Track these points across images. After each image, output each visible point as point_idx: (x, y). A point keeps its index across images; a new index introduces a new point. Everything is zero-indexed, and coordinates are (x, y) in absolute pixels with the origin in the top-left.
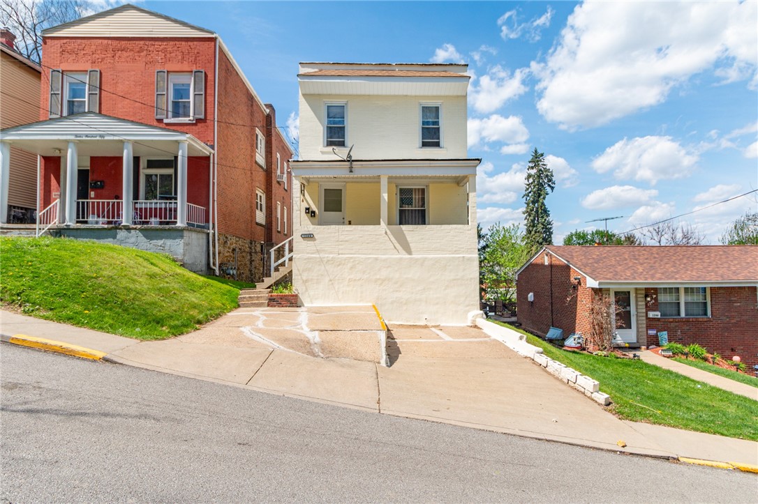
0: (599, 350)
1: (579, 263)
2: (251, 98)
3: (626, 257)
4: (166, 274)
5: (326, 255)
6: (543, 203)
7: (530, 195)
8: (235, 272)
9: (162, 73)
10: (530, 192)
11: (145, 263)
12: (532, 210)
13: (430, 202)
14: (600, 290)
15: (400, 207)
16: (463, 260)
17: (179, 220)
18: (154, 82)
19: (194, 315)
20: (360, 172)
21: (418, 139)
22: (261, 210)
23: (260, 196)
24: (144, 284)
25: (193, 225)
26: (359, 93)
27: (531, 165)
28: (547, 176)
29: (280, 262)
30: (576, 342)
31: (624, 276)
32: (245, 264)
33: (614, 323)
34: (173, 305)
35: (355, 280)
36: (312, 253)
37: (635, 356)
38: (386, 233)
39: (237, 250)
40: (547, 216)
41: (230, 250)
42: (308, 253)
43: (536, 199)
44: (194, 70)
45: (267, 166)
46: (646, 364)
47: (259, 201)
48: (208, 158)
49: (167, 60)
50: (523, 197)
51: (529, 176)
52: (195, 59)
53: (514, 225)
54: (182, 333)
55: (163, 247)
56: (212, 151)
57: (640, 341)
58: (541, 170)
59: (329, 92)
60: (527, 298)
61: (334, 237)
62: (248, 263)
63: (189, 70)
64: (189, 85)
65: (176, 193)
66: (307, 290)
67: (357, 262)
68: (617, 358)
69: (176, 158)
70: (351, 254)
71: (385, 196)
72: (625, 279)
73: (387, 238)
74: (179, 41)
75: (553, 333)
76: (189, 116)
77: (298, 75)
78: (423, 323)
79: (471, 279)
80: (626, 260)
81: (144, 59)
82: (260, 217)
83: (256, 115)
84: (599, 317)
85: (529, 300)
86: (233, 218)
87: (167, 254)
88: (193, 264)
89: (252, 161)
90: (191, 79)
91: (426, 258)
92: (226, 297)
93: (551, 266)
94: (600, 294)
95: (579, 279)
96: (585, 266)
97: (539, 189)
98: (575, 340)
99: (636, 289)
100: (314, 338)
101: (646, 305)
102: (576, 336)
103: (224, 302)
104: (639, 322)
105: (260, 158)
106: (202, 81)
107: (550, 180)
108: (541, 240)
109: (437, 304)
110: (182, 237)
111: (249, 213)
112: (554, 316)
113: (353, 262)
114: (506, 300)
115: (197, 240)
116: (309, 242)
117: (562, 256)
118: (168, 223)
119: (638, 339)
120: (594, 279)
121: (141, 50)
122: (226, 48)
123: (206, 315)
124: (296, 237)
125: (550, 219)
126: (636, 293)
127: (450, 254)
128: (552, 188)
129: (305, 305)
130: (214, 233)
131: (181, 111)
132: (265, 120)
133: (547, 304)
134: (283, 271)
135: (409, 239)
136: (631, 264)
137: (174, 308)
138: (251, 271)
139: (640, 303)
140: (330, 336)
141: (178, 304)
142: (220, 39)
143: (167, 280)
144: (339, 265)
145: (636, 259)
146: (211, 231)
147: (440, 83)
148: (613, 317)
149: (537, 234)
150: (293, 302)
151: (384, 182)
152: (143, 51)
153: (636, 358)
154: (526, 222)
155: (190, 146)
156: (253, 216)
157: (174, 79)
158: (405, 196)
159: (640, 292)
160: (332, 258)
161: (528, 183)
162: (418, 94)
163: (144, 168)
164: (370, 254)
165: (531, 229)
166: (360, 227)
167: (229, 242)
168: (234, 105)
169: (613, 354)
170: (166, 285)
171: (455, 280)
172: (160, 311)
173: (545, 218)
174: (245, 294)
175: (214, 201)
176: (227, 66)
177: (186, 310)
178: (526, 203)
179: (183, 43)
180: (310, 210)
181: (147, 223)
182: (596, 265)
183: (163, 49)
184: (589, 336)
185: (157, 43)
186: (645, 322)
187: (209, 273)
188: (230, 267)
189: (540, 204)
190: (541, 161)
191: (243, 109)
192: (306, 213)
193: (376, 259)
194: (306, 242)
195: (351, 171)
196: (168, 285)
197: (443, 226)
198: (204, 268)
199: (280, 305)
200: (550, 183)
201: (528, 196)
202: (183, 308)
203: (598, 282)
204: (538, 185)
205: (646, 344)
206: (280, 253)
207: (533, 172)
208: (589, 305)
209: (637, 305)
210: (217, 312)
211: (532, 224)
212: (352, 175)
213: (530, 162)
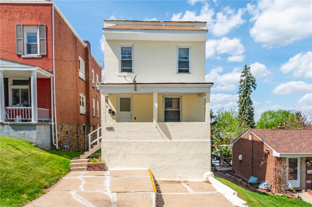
0: (278, 192)
1: (269, 141)
2: (75, 39)
3: (296, 137)
4: (26, 155)
5: (121, 140)
6: (249, 97)
7: (242, 92)
8: (68, 146)
9: (19, 26)
10: (242, 90)
11: (13, 150)
12: (242, 101)
13: (183, 106)
14: (281, 158)
15: (165, 109)
16: (202, 143)
17: (33, 119)
18: (15, 31)
19: (43, 183)
20: (141, 90)
21: (176, 68)
22: (83, 105)
23: (83, 98)
24: (12, 165)
25: (41, 121)
26: (140, 39)
27: (243, 74)
28: (252, 81)
29: (94, 141)
30: (265, 187)
31: (295, 150)
32: (74, 139)
33: (287, 177)
34: (30, 178)
35: (138, 154)
36: (113, 139)
37: (298, 197)
38: (156, 127)
39: (69, 132)
40: (251, 104)
41: (65, 133)
42: (111, 139)
43: (245, 94)
44: (39, 24)
45: (86, 78)
46: (305, 202)
47: (81, 100)
48: (49, 79)
49: (22, 18)
50: (238, 93)
51: (242, 81)
52: (40, 17)
53: (231, 109)
54: (35, 198)
55: (24, 135)
56: (52, 75)
57: (302, 187)
58: (248, 77)
59: (122, 39)
60: (238, 158)
61: (125, 129)
62: (76, 138)
63: (36, 24)
64: (36, 33)
65: (31, 103)
66: (109, 161)
67: (139, 144)
68: (289, 198)
69: (30, 79)
70: (136, 139)
71: (156, 105)
72: (295, 152)
73: (157, 130)
74: (29, 6)
75: (253, 179)
76: (37, 53)
77: (103, 29)
78: (177, 179)
79: (206, 154)
80: (296, 139)
81: (8, 17)
82: (83, 110)
83: (79, 48)
84: (279, 174)
85: (239, 159)
86: (66, 113)
87: (27, 139)
88: (43, 144)
89: (76, 77)
90: (37, 30)
91: (180, 142)
92: (62, 165)
93: (253, 141)
94: (280, 161)
95: (268, 151)
96: (272, 143)
97: (247, 89)
98: (265, 186)
99: (301, 158)
100: (113, 198)
101: (306, 166)
102: (265, 183)
103: (61, 169)
104: (302, 176)
105: (82, 74)
106: (44, 32)
107: (253, 83)
108: (247, 119)
109: (186, 168)
110: (35, 129)
111: (75, 109)
112: (253, 170)
113: (137, 144)
114: (226, 153)
115: (44, 130)
116: (111, 132)
117: (259, 136)
118: (26, 121)
119: (301, 185)
120: (277, 152)
121: (6, 12)
122: (58, 10)
123: (50, 182)
124: (103, 128)
125: (253, 106)
126: (301, 160)
127: (194, 139)
128: (255, 88)
129: (109, 169)
130: (55, 124)
131: (32, 50)
132: (84, 51)
133: (250, 163)
134: (96, 148)
135: (170, 130)
136: (299, 142)
137: (30, 180)
138: (77, 143)
139: (303, 165)
140: (123, 196)
141: (33, 177)
142: (55, 5)
143: (26, 160)
144: (129, 146)
145: (302, 138)
146: (53, 123)
147: (190, 34)
148: (287, 174)
149: (245, 115)
150: (102, 167)
151: (155, 97)
152: (7, 12)
153: (299, 198)
154: (239, 108)
155: (38, 73)
156: (78, 109)
157: (28, 30)
158: (168, 102)
159: (303, 159)
160: (125, 141)
161: (240, 85)
162: (176, 40)
163: (11, 85)
164: (147, 139)
165: (241, 112)
166: (141, 123)
167: (64, 128)
168: (65, 44)
169: (286, 195)
170: (26, 163)
171: (197, 154)
172: (22, 184)
173: (250, 105)
174: (73, 162)
175: (54, 105)
176: (59, 21)
177: (37, 180)
178: (239, 97)
179: (32, 7)
180: (112, 111)
181: (14, 121)
182: (279, 142)
183: (19, 11)
184: (273, 184)
185: (15, 7)
186: (305, 176)
187: (52, 149)
188: (65, 144)
189: (247, 97)
190: (248, 72)
191: (71, 46)
192: (109, 112)
193: (151, 142)
194: (109, 132)
195: (136, 90)
196: (27, 163)
197: (190, 123)
198: (49, 146)
199: (94, 169)
200: (254, 85)
201: (241, 92)
202: (36, 179)
203: (279, 154)
204: (246, 86)
205: (305, 189)
206: (94, 136)
207: (244, 78)
208: (273, 167)
209: (301, 166)
210: (56, 178)
211: (242, 109)
212: (136, 92)
213: (242, 72)
